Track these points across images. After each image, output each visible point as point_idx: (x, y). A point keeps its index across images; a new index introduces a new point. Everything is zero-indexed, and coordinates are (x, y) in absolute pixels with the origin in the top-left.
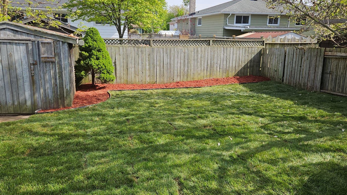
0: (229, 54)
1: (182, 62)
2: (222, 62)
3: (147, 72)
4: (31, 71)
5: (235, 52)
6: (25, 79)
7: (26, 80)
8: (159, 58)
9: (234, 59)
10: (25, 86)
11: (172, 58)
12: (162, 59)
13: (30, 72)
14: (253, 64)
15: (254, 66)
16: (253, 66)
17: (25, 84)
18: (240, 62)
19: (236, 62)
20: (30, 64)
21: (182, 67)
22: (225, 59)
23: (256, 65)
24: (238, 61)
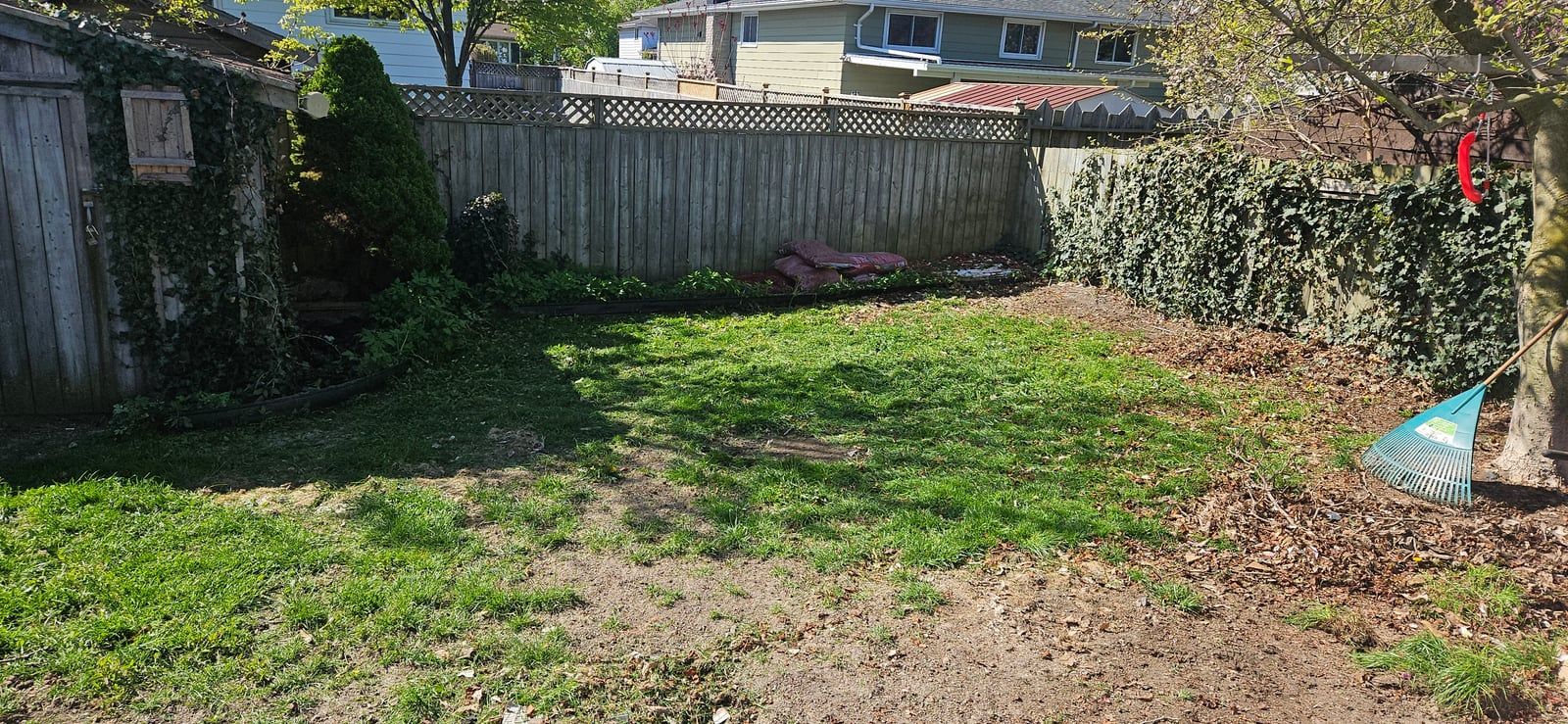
0: (900, 167)
1: (722, 192)
2: (873, 198)
3: (582, 230)
4: (85, 223)
5: (921, 161)
6: (55, 265)
7: (58, 265)
8: (629, 172)
9: (919, 186)
10: (55, 290)
11: (682, 177)
12: (640, 178)
13: (78, 229)
14: (985, 207)
15: (990, 217)
16: (985, 217)
17: (55, 282)
18: (940, 201)
19: (926, 198)
20: (77, 194)
21: (722, 212)
22: (885, 186)
23: (995, 211)
24: (932, 193)
